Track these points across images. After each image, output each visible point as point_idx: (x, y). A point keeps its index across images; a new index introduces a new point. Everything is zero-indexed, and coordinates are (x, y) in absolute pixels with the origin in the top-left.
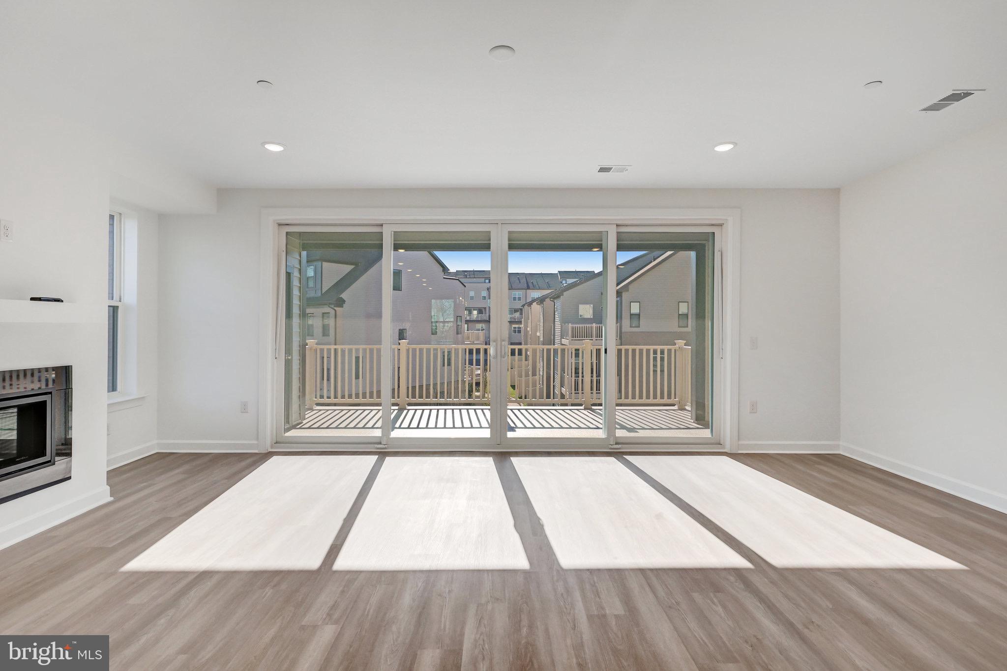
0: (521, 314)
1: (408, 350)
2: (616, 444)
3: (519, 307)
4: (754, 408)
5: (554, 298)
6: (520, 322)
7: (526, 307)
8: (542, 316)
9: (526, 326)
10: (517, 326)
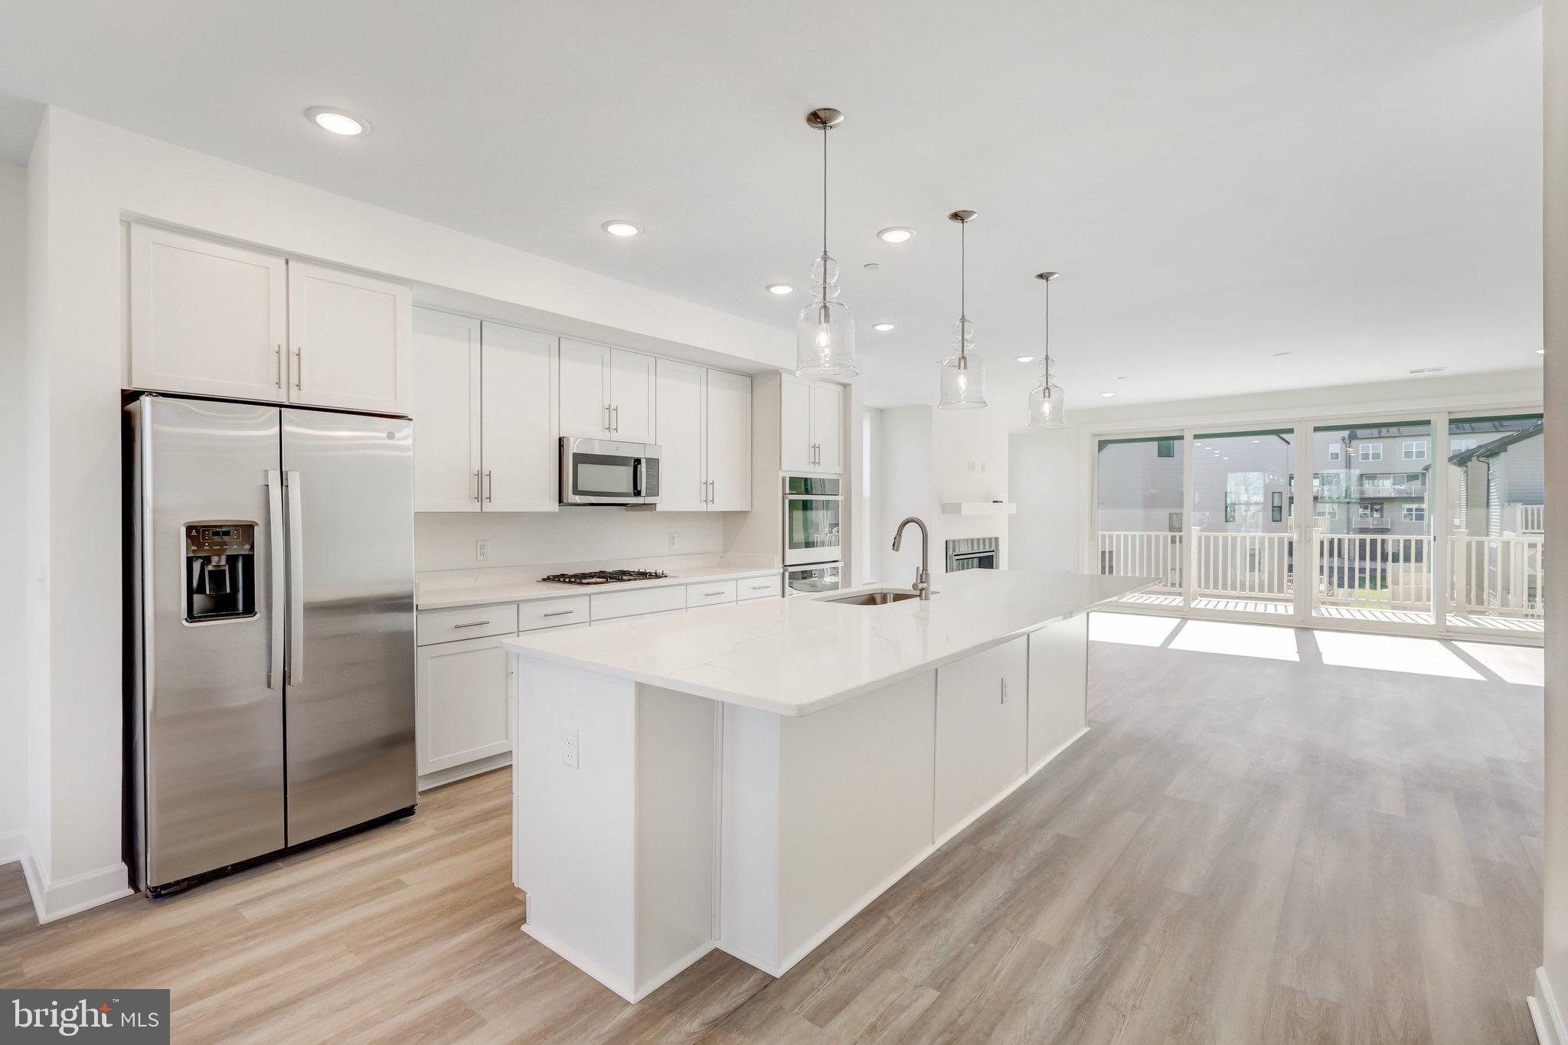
0: (1424, 483)
1: (1200, 538)
2: (1447, 632)
3: (1419, 469)
5: (1488, 457)
6: (1421, 499)
10: (1414, 506)
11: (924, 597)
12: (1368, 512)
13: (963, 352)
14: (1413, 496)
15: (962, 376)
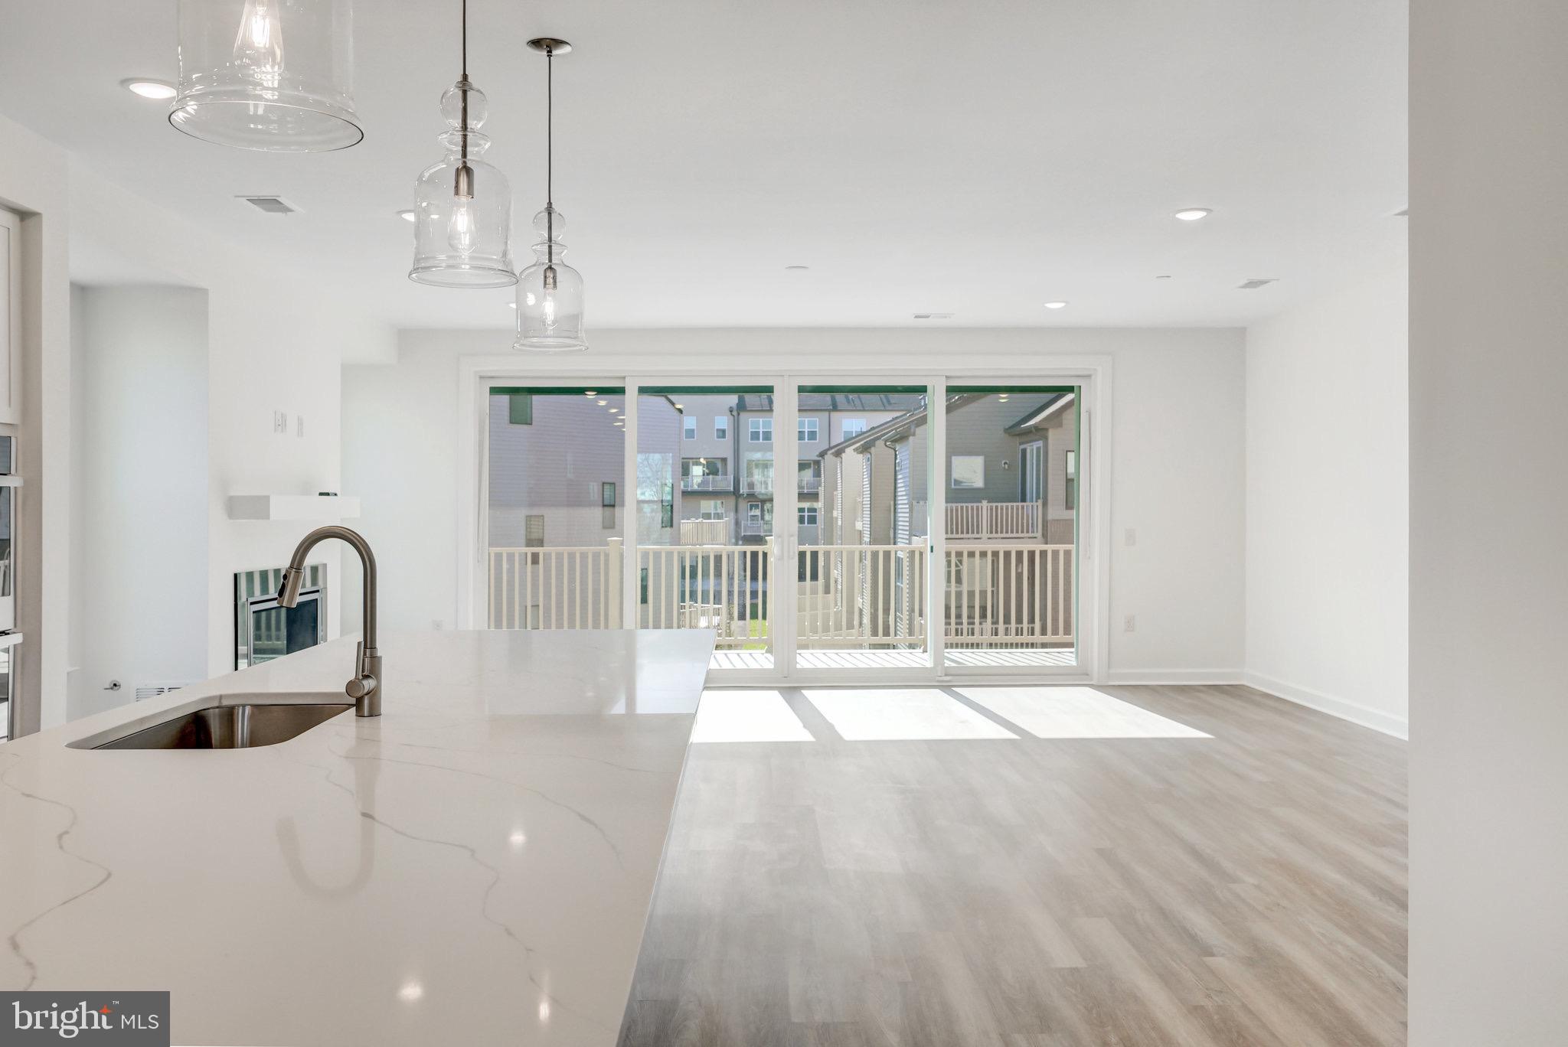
0: (817, 474)
2: (946, 675)
3: (813, 456)
4: (1130, 625)
5: (895, 441)
7: (829, 457)
8: (866, 482)
9: (830, 507)
11: (366, 712)
12: (757, 512)
13: (464, 155)
14: (806, 491)
15: (463, 210)
